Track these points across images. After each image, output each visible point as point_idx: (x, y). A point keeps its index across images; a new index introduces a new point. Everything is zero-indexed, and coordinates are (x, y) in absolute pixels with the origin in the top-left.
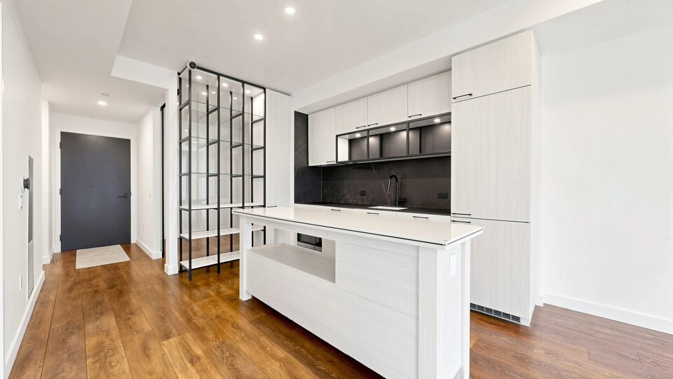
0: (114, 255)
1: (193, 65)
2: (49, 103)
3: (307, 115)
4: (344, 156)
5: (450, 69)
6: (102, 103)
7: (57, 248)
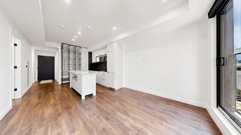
0: (51, 81)
1: (63, 44)
2: (34, 50)
3: (92, 52)
4: (99, 61)
5: (107, 47)
6: (46, 50)
7: (37, 80)
